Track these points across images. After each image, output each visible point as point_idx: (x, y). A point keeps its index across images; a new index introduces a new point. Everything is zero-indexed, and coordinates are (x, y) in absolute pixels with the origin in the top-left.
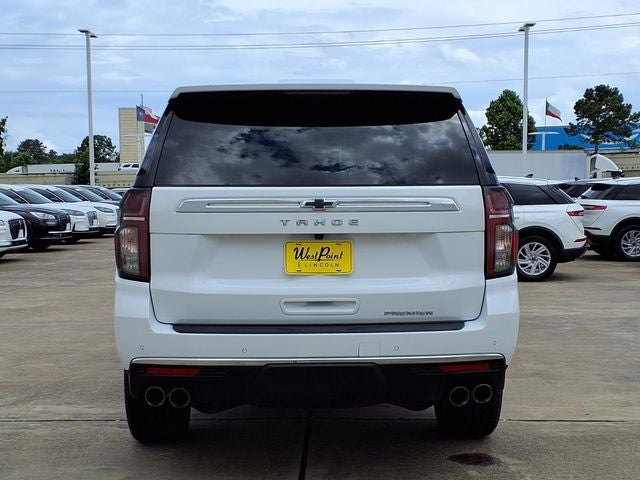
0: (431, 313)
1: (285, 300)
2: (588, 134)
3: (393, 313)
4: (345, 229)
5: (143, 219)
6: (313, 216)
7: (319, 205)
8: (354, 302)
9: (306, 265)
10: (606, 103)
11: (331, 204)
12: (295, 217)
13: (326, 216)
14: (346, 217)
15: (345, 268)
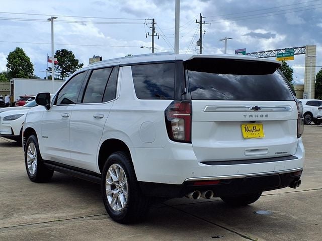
0: (287, 152)
1: (246, 149)
2: (59, 73)
3: (278, 153)
4: (264, 119)
5: (189, 115)
6: (254, 113)
7: (256, 108)
8: (267, 149)
9: (249, 134)
10: (67, 57)
11: (260, 108)
12: (249, 114)
13: (258, 113)
14: (264, 114)
15: (262, 136)
